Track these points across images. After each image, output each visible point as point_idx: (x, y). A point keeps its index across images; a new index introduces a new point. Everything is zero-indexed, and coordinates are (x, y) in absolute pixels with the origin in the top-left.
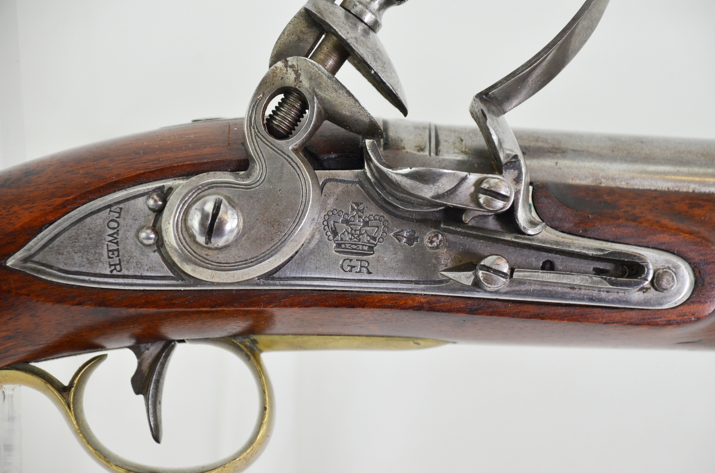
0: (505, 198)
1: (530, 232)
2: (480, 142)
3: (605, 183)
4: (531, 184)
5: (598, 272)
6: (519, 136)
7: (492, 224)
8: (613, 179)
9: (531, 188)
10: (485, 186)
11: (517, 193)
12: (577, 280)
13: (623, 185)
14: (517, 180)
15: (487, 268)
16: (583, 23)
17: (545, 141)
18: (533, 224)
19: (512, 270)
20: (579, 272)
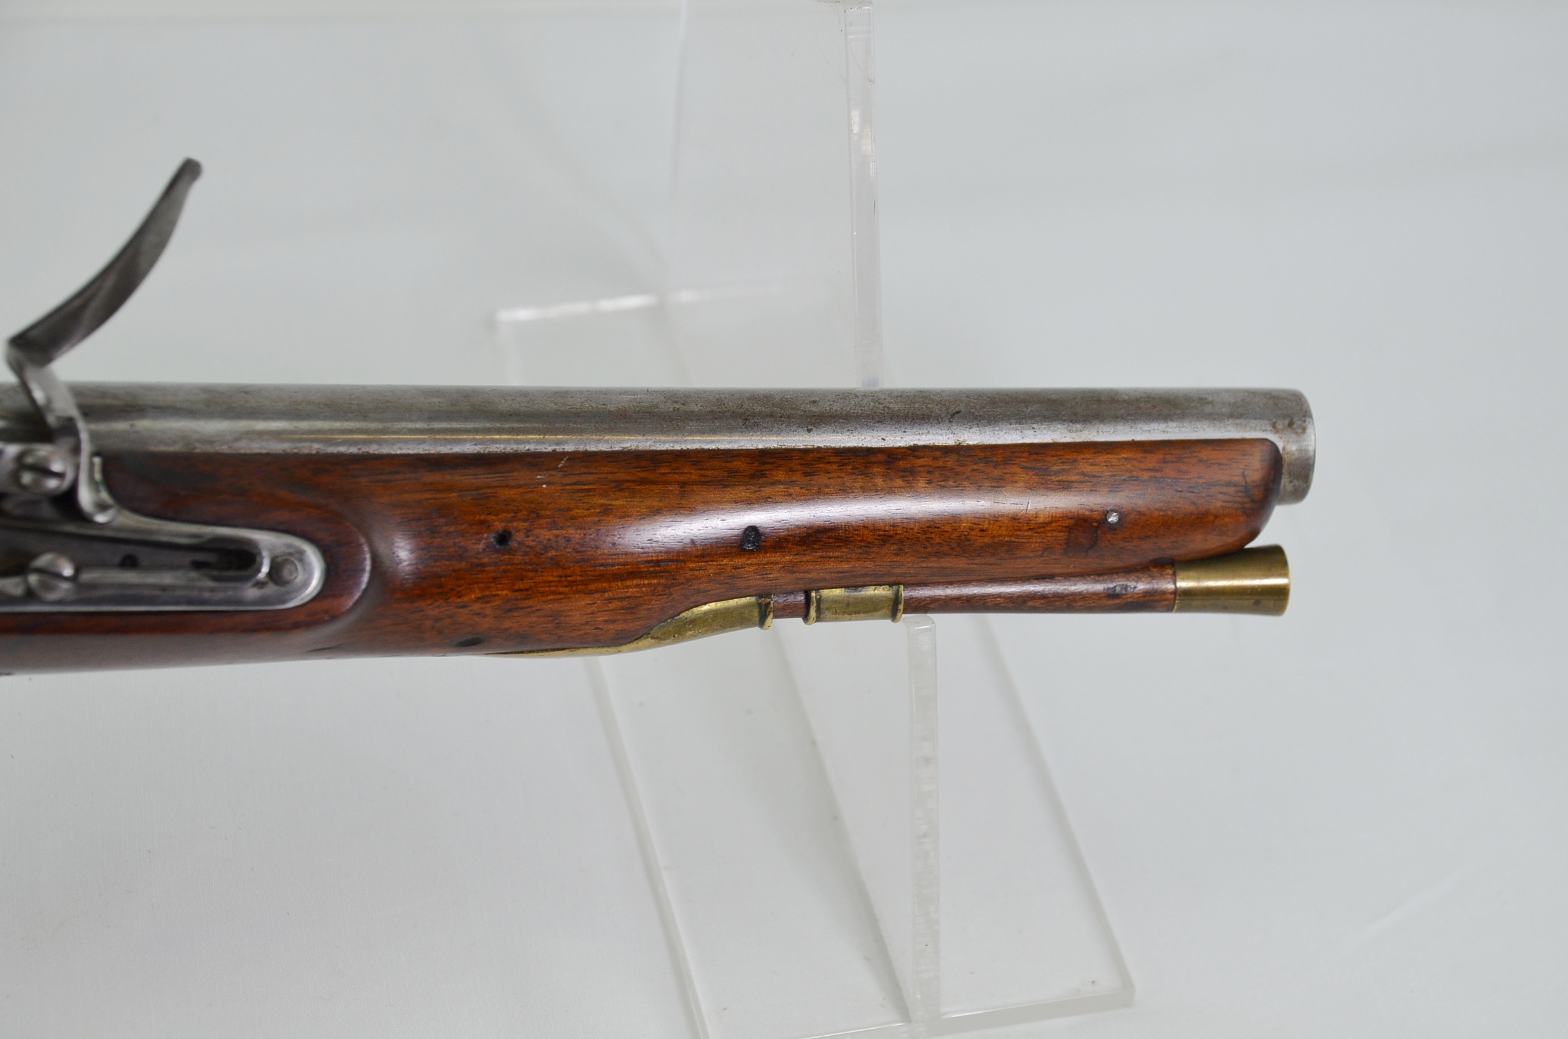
0: (60, 476)
1: (101, 518)
2: (21, 402)
3: (200, 448)
4: (97, 453)
5: (198, 566)
6: (79, 392)
7: (47, 511)
8: (211, 442)
9: (97, 460)
10: (29, 460)
11: (77, 467)
12: (167, 578)
13: (225, 449)
14: (76, 450)
15: (40, 571)
16: (151, 239)
17: (115, 396)
18: (102, 507)
19: (78, 570)
20: (171, 567)
